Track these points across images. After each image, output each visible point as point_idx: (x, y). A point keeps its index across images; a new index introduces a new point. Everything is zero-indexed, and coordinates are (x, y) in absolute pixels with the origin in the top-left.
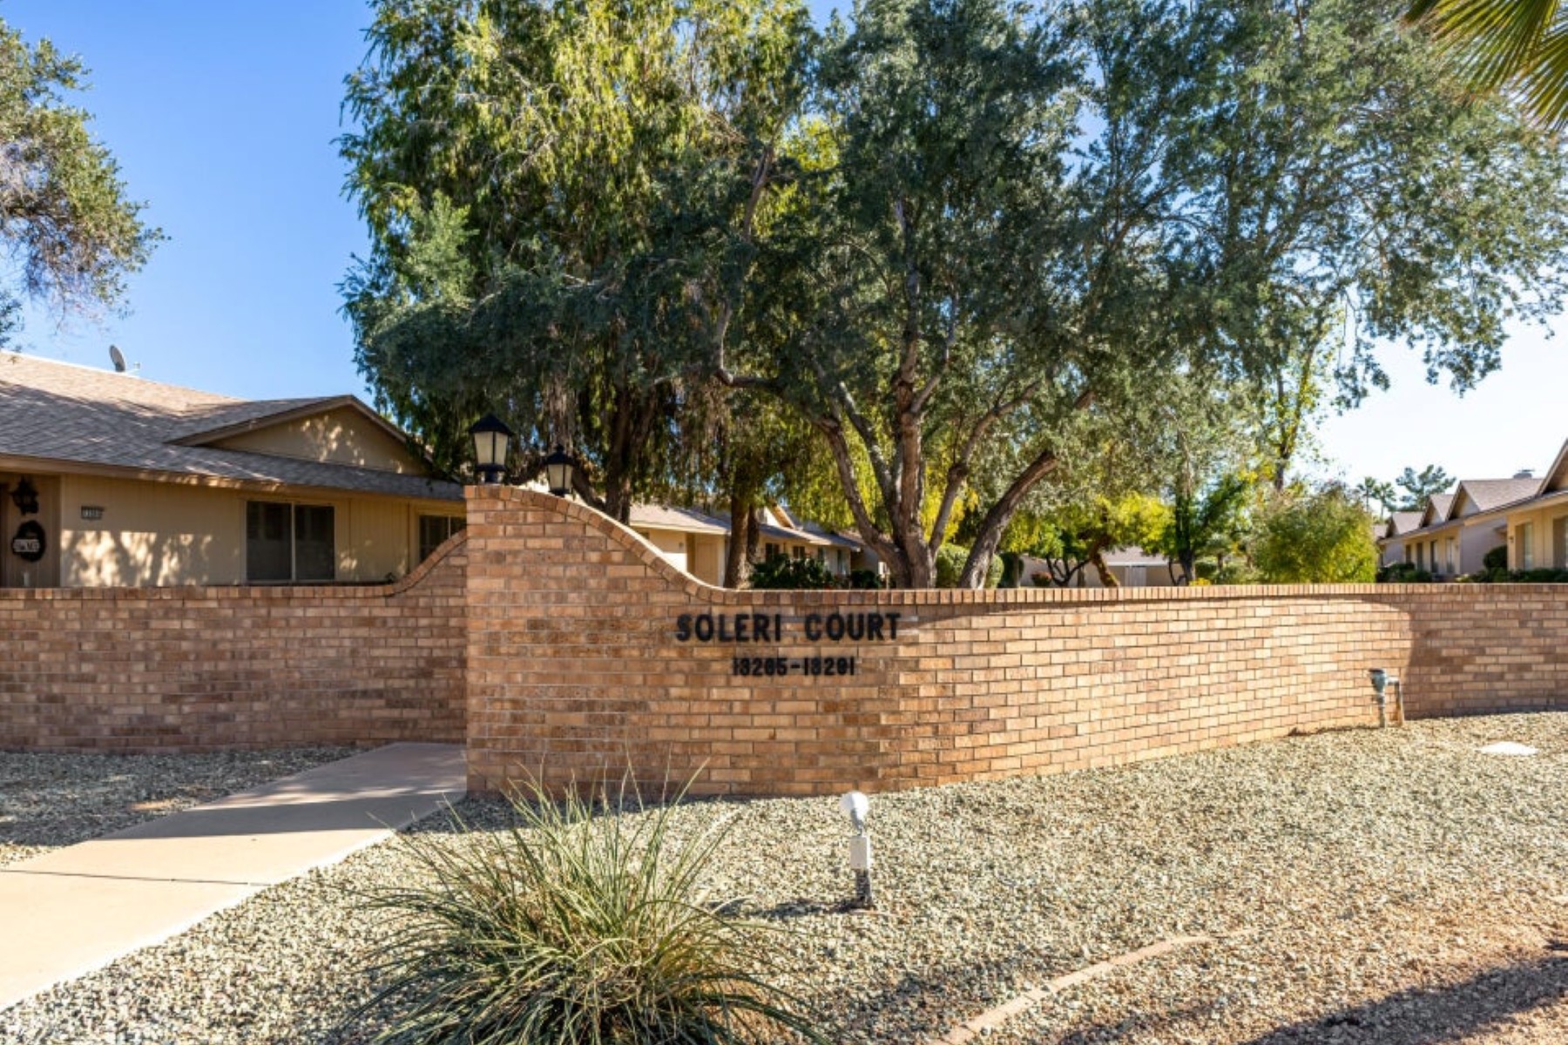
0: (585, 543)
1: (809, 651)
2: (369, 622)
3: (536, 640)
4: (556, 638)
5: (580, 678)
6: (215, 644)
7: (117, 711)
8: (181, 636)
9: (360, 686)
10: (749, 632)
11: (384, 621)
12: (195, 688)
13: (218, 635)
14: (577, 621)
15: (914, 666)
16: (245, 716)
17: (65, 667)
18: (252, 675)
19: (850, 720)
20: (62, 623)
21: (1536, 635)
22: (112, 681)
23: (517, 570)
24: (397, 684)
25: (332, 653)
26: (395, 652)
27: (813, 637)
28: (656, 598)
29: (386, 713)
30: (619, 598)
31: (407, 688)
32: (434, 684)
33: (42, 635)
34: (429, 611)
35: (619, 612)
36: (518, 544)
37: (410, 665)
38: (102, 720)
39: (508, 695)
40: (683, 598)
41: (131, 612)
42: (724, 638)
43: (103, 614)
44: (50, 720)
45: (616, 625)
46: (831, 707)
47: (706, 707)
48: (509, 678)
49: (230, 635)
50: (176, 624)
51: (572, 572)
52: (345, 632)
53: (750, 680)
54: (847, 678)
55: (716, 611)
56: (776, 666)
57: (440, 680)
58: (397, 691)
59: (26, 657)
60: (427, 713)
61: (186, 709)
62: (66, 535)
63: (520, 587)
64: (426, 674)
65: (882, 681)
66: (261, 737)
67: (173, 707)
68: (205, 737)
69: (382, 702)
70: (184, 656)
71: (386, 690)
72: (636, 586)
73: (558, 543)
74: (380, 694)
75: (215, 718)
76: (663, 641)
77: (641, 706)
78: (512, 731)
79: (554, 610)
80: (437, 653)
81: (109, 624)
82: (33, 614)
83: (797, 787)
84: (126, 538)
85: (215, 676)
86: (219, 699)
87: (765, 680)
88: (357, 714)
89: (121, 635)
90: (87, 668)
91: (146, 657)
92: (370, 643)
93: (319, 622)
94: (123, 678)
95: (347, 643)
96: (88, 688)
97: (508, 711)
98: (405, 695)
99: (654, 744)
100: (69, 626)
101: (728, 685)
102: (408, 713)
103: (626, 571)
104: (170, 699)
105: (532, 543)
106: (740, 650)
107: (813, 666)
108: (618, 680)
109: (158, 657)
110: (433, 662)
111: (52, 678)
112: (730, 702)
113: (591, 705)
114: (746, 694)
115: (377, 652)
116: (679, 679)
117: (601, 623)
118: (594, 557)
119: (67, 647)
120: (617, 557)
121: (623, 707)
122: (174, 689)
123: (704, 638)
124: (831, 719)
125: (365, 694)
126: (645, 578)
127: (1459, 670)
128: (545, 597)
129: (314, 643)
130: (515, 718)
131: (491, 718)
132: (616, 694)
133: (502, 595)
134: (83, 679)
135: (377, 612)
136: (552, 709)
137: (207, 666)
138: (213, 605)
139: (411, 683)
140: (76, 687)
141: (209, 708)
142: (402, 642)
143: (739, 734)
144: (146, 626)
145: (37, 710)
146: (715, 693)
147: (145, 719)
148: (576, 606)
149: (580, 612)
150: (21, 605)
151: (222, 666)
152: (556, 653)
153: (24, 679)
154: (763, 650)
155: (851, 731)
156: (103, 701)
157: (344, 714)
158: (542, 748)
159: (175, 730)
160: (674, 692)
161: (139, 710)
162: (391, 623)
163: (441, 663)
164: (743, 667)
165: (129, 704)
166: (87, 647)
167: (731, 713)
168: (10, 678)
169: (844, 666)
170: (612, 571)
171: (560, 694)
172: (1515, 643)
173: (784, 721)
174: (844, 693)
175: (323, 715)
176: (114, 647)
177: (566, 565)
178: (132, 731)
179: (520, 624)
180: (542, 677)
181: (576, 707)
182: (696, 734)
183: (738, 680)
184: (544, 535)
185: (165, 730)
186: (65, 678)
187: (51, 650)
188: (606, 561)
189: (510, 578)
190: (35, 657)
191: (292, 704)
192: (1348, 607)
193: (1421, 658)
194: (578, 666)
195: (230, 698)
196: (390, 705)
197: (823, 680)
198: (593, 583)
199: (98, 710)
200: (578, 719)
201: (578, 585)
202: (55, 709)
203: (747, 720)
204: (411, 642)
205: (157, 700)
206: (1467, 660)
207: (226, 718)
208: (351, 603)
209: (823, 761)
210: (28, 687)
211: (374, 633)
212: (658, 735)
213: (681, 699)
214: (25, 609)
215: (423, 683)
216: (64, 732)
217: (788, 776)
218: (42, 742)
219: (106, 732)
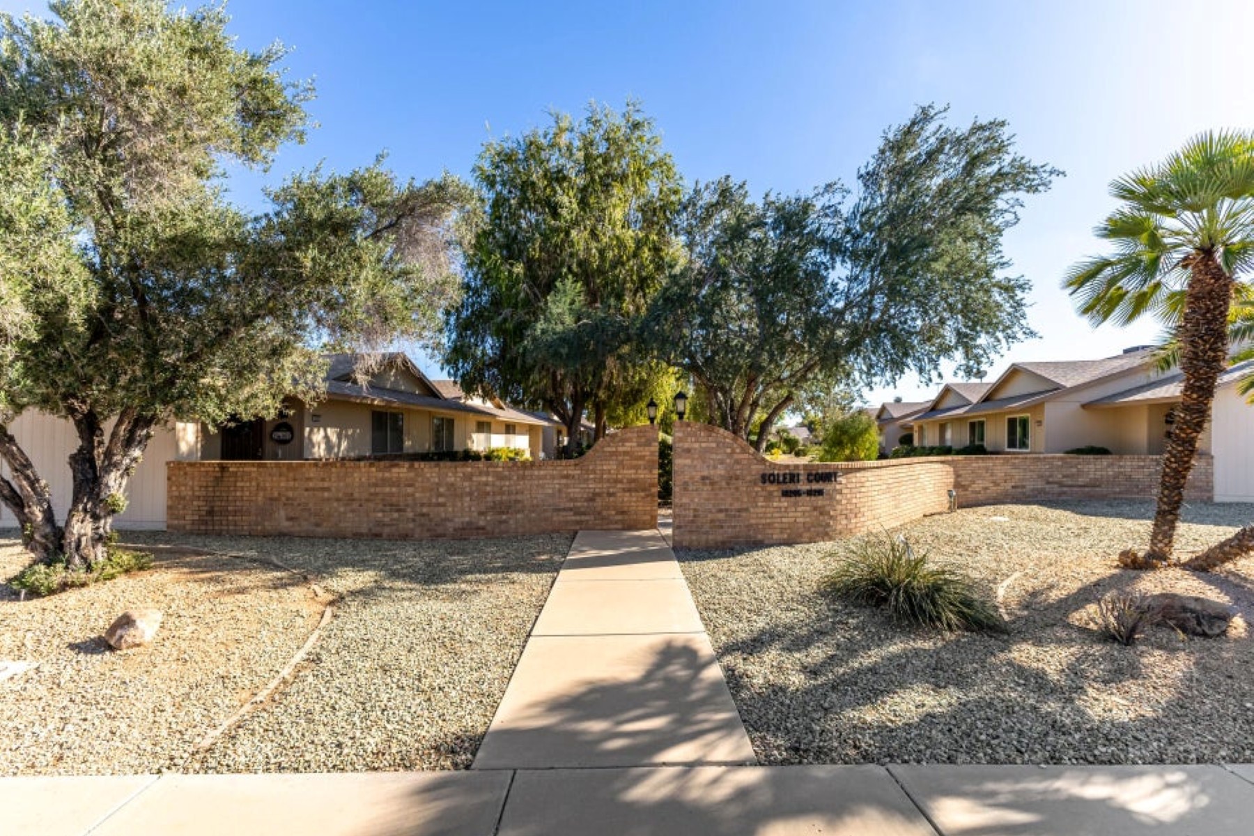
0: (725, 445)
1: (808, 487)
2: (567, 477)
3: (704, 484)
4: (712, 484)
5: (722, 499)
6: (502, 487)
7: (457, 520)
8: (486, 484)
9: (562, 506)
10: (787, 480)
11: (573, 477)
12: (493, 508)
13: (503, 483)
14: (721, 476)
15: (840, 492)
16: (515, 521)
17: (430, 499)
18: (517, 501)
19: (821, 514)
20: (428, 479)
21: (992, 475)
22: (454, 506)
23: (696, 456)
24: (579, 504)
25: (550, 491)
26: (577, 490)
27: (810, 481)
28: (753, 467)
29: (573, 518)
30: (738, 467)
31: (583, 506)
32: (595, 504)
33: (417, 485)
34: (594, 472)
35: (738, 472)
36: (696, 445)
37: (585, 496)
38: (449, 524)
39: (692, 507)
40: (763, 467)
41: (464, 474)
42: (779, 482)
43: (450, 474)
44: (422, 525)
45: (737, 478)
46: (815, 509)
47: (772, 510)
48: (692, 501)
49: (507, 483)
50: (484, 479)
51: (719, 457)
52: (556, 481)
53: (788, 499)
54: (821, 497)
55: (776, 472)
56: (797, 493)
57: (599, 503)
58: (579, 508)
59: (408, 495)
60: (592, 517)
61: (489, 518)
62: (307, 430)
63: (698, 463)
64: (592, 500)
65: (832, 498)
66: (520, 530)
67: (483, 518)
68: (497, 530)
69: (572, 513)
70: (488, 494)
71: (574, 507)
72: (745, 462)
73: (714, 445)
74: (571, 509)
75: (501, 522)
76: (755, 484)
77: (747, 510)
78: (693, 522)
79: (712, 472)
80: (597, 490)
81: (453, 479)
82: (412, 475)
83: (803, 540)
84: (329, 430)
85: (501, 502)
86: (503, 513)
87: (793, 499)
88: (561, 519)
89: (459, 484)
90: (441, 500)
91: (470, 494)
92: (567, 486)
93: (544, 477)
94: (459, 504)
95: (557, 486)
96: (442, 509)
97: (691, 513)
98: (582, 510)
99: (751, 525)
100: (432, 480)
101: (780, 501)
102: (583, 518)
103: (742, 456)
104: (481, 513)
105: (704, 445)
106: (785, 487)
107: (810, 493)
108: (737, 499)
109: (476, 494)
110: (596, 495)
111: (422, 505)
112: (780, 508)
113: (726, 510)
114: (786, 504)
115: (570, 490)
116: (761, 499)
117: (731, 478)
118: (729, 450)
119: (431, 490)
120: (738, 450)
121: (739, 510)
122: (483, 509)
123: (772, 482)
124: (815, 513)
125: (564, 509)
126: (749, 459)
127: (966, 490)
128: (708, 467)
129: (543, 487)
130: (695, 516)
131: (685, 516)
132: (737, 505)
133: (689, 466)
134: (439, 505)
135: (570, 472)
136: (711, 512)
137: (498, 498)
138: (500, 469)
139: (585, 504)
140: (436, 509)
141: (498, 517)
142: (582, 486)
143: (784, 520)
144: (470, 479)
145: (414, 520)
146: (775, 504)
147: (470, 523)
148: (721, 471)
149: (723, 472)
150: (405, 470)
151: (505, 498)
152: (712, 490)
153: (407, 505)
154: (792, 487)
155: (821, 518)
156: (449, 516)
157: (555, 519)
158: (706, 528)
159: (483, 528)
160: (760, 504)
161: (467, 519)
162: (576, 477)
163: (599, 495)
164: (786, 494)
165: (462, 516)
166: (442, 490)
167: (780, 512)
168: (398, 505)
169: (820, 492)
170: (736, 456)
171: (714, 505)
172: (984, 479)
173: (799, 514)
174: (820, 503)
175: (546, 519)
176: (455, 489)
177: (717, 454)
178: (464, 529)
179: (697, 478)
180: (708, 499)
181: (720, 511)
182: (768, 521)
183: (783, 499)
184: (708, 442)
185: (478, 528)
186: (430, 505)
187: (423, 491)
188: (733, 452)
189: (693, 460)
190: (413, 495)
191: (533, 515)
192: (936, 466)
193: (957, 485)
194: (721, 495)
195: (508, 513)
196: (576, 514)
197: (813, 498)
198: (728, 461)
199: (447, 519)
200: (721, 516)
201: (722, 462)
202: (423, 520)
203: (786, 515)
204: (585, 486)
205: (475, 514)
206: (969, 486)
207: (505, 522)
208: (559, 468)
209: (812, 529)
210: (409, 510)
211: (569, 482)
212: (753, 521)
213: (762, 507)
214: (408, 472)
215: (591, 504)
216: (428, 530)
217: (801, 536)
218: (417, 536)
219: (451, 530)
